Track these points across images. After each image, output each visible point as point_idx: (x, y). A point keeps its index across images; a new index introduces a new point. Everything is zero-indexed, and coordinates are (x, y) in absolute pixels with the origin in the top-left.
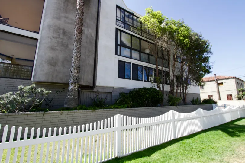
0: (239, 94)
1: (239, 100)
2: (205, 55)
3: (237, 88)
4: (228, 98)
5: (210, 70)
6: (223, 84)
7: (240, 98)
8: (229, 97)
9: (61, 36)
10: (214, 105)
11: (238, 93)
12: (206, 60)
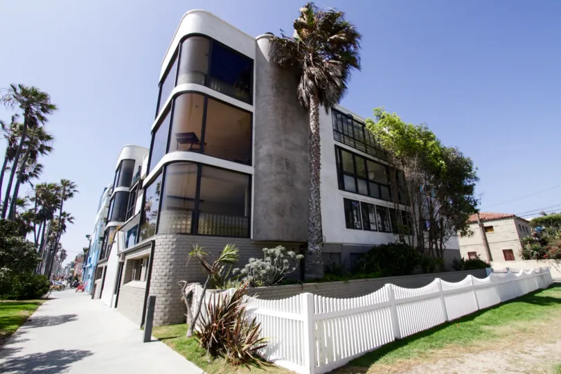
0: (525, 249)
1: (526, 259)
2: (467, 182)
3: (519, 237)
4: (505, 256)
5: (477, 208)
6: (494, 228)
7: (527, 256)
8: (508, 254)
9: (285, 170)
10: (487, 269)
11: (523, 246)
12: (470, 190)
